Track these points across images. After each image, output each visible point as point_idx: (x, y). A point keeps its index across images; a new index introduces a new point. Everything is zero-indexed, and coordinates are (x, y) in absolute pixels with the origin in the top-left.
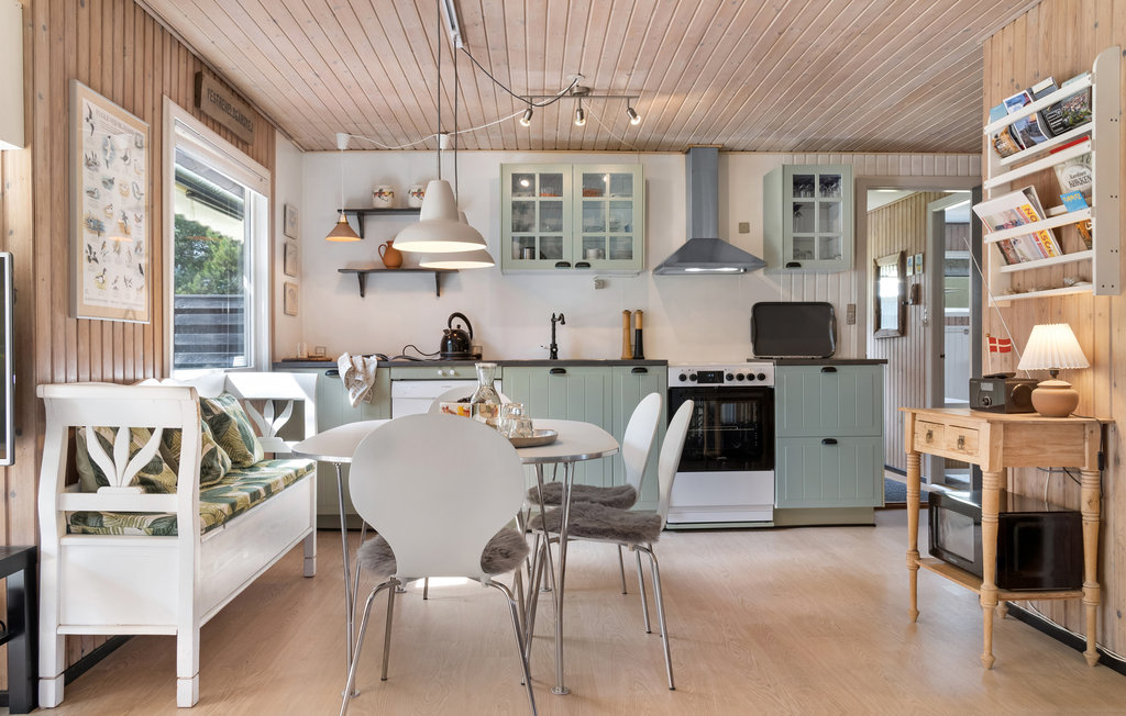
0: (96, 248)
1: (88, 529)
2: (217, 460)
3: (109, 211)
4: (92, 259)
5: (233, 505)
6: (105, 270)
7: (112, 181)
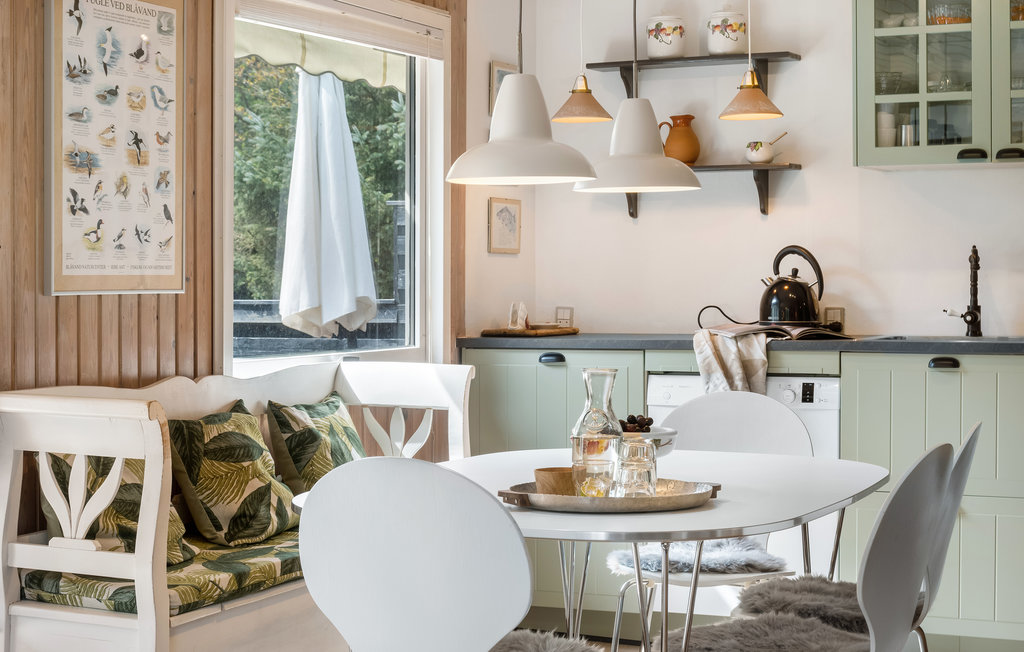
0: (86, 191)
1: (45, 595)
2: (269, 504)
3: (110, 135)
4: (78, 208)
5: (240, 577)
6: (100, 222)
7: (114, 93)
